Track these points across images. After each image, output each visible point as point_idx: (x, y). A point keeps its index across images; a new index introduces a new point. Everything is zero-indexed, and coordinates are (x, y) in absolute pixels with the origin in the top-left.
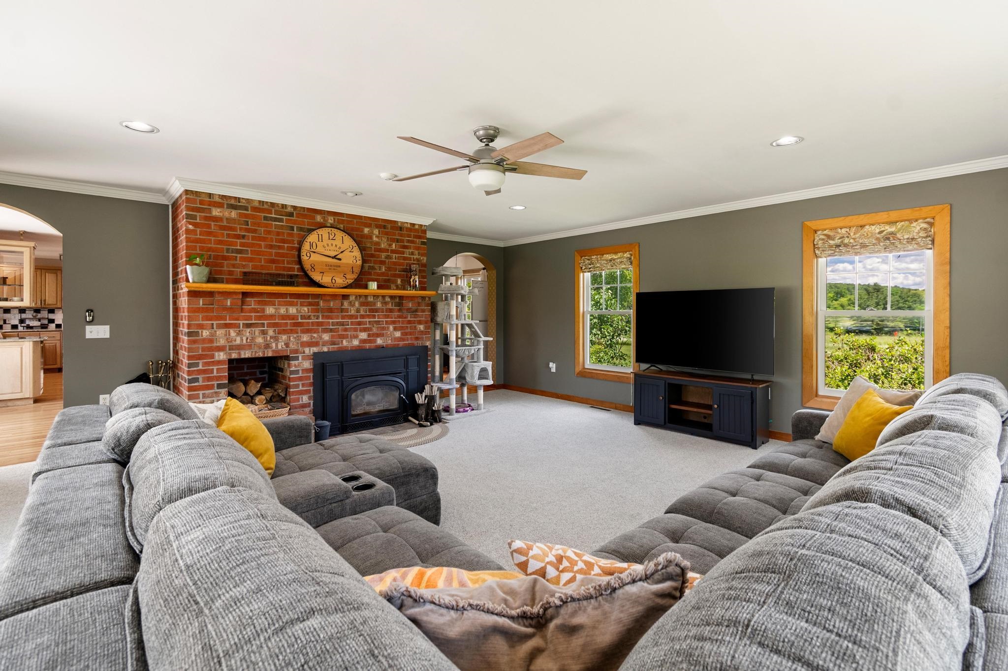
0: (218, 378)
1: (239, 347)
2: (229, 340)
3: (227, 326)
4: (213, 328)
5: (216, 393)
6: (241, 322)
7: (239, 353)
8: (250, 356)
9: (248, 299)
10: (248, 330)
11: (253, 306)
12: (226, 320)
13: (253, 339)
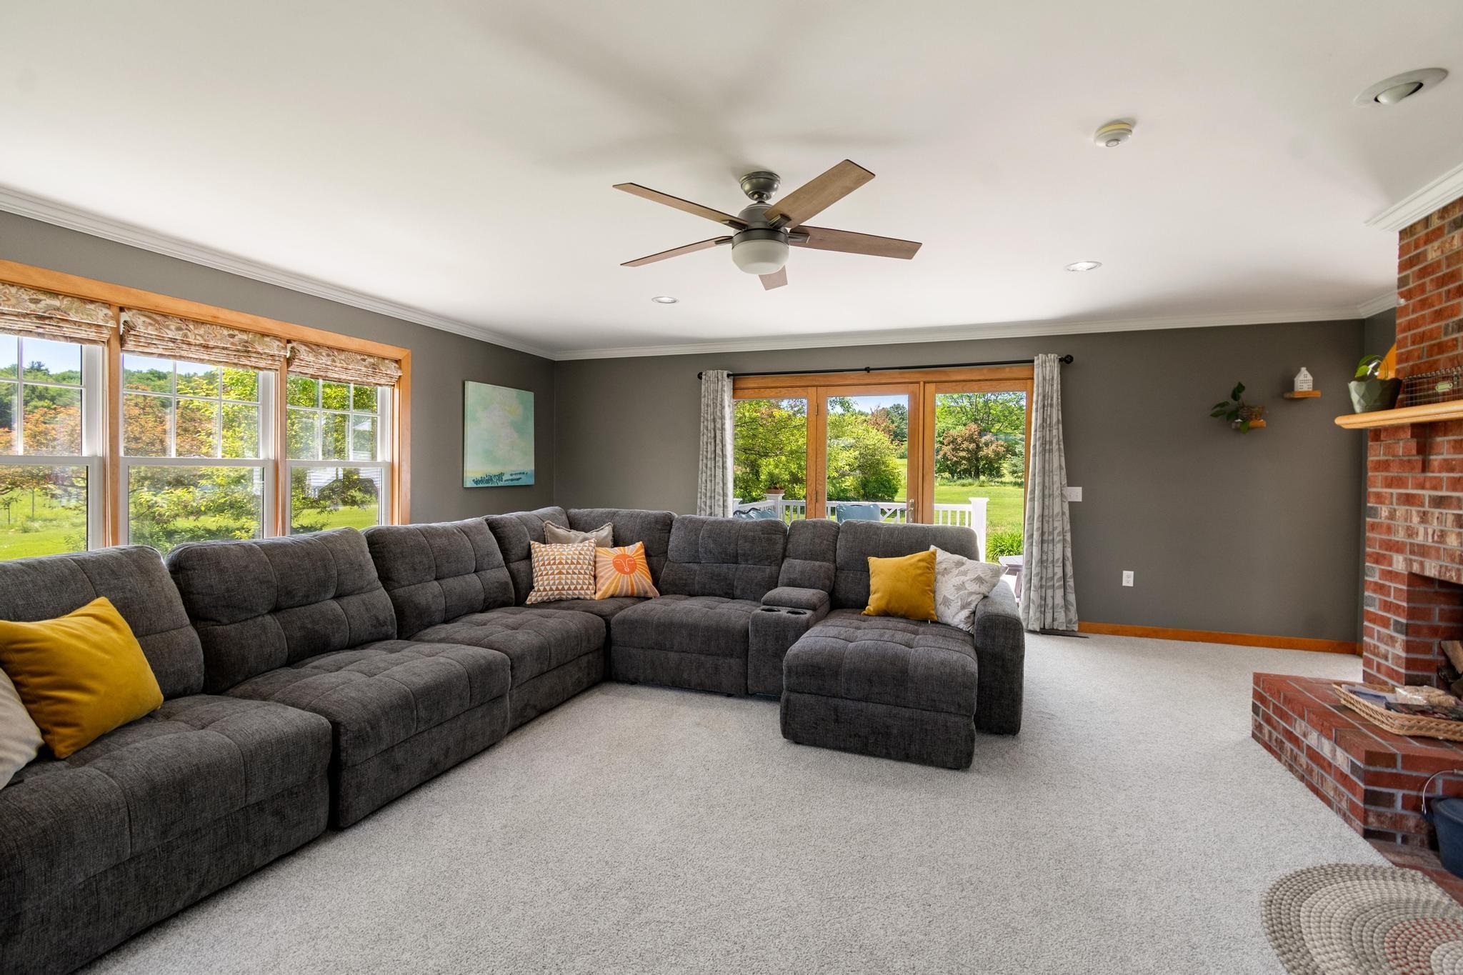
0: (1396, 609)
1: (1422, 551)
2: (1411, 532)
3: (1408, 500)
4: (1392, 504)
5: (1392, 637)
6: (1426, 493)
7: (1422, 564)
8: (1437, 577)
9: (1439, 439)
10: (1436, 511)
11: (1446, 456)
12: (1407, 488)
13: (1443, 535)
